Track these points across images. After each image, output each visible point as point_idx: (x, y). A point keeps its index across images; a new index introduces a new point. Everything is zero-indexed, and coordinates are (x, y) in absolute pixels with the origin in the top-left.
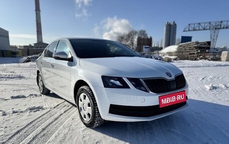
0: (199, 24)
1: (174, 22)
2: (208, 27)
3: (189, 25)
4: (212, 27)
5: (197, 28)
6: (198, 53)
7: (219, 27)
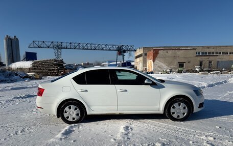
0: (43, 42)
1: (15, 36)
2: (52, 46)
3: (34, 42)
4: (55, 47)
5: (42, 46)
6: (58, 69)
7: (60, 46)
